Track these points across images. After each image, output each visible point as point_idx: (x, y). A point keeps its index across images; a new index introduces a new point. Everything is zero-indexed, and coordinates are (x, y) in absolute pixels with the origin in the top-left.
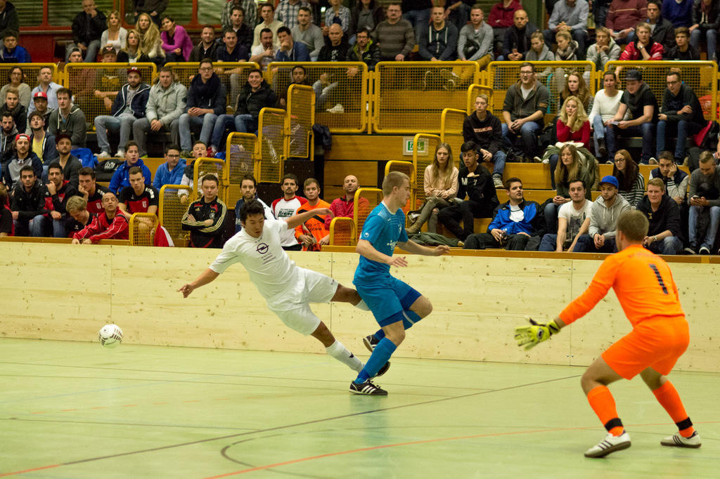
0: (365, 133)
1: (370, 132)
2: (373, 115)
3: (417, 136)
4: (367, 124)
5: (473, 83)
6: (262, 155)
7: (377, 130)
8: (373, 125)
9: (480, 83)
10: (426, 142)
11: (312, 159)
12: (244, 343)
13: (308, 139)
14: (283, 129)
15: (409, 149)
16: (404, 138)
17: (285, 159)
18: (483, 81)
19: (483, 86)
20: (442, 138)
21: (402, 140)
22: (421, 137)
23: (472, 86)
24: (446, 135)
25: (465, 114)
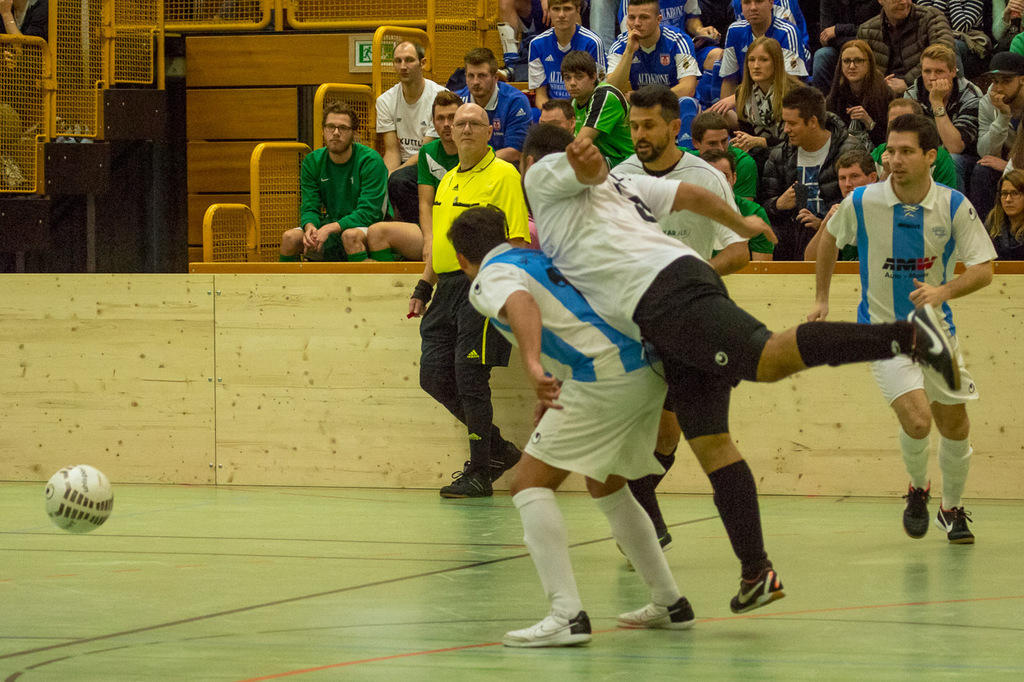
0: (268, 30)
1: (279, 27)
3: (381, 30)
4: (273, 12)
7: (295, 23)
8: (285, 11)
11: (162, 86)
13: (151, 45)
14: (99, 25)
15: (361, 61)
16: (351, 37)
17: (106, 87)
20: (431, 34)
21: (347, 40)
22: (387, 33)
24: (439, 28)
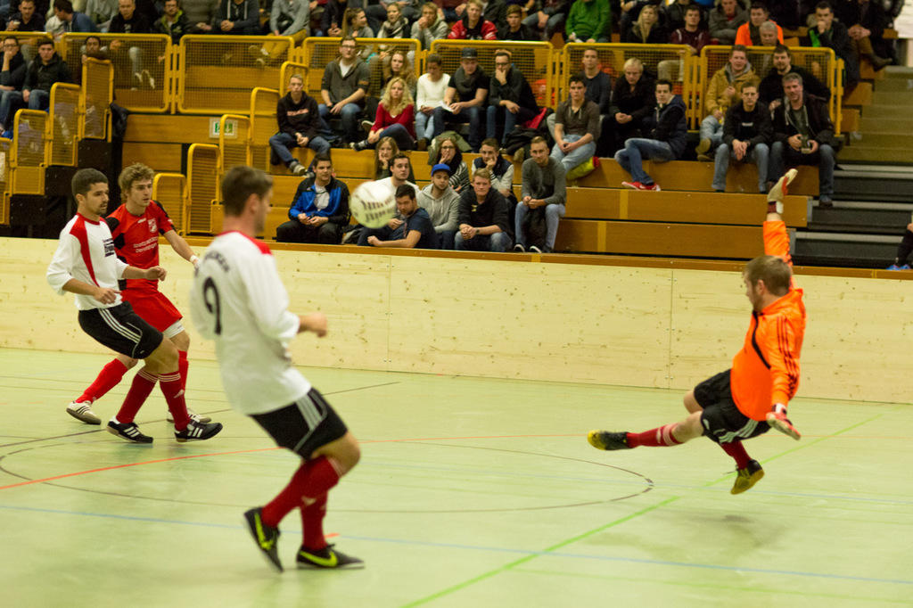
0: (168, 113)
1: (173, 112)
2: (177, 93)
3: (225, 116)
4: (170, 104)
5: (286, 60)
6: (54, 135)
7: (181, 110)
8: (176, 104)
9: (295, 61)
10: (235, 124)
11: (110, 140)
12: (30, 342)
13: (105, 117)
14: (77, 106)
15: (215, 132)
16: (211, 119)
17: (80, 139)
18: (298, 59)
19: (297, 64)
20: (252, 119)
21: (208, 121)
22: (228, 118)
23: (285, 64)
24: (256, 116)
25: (278, 95)
